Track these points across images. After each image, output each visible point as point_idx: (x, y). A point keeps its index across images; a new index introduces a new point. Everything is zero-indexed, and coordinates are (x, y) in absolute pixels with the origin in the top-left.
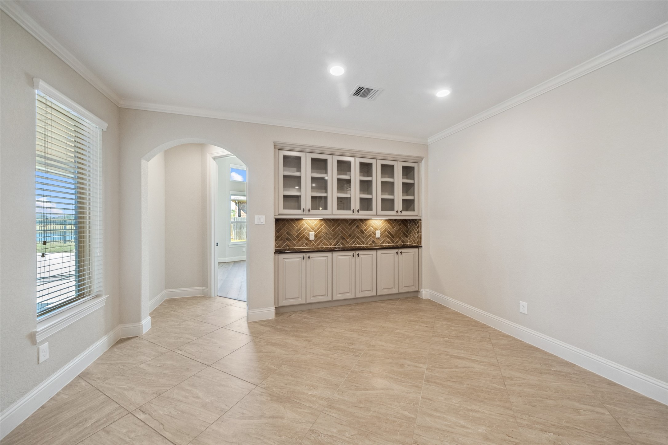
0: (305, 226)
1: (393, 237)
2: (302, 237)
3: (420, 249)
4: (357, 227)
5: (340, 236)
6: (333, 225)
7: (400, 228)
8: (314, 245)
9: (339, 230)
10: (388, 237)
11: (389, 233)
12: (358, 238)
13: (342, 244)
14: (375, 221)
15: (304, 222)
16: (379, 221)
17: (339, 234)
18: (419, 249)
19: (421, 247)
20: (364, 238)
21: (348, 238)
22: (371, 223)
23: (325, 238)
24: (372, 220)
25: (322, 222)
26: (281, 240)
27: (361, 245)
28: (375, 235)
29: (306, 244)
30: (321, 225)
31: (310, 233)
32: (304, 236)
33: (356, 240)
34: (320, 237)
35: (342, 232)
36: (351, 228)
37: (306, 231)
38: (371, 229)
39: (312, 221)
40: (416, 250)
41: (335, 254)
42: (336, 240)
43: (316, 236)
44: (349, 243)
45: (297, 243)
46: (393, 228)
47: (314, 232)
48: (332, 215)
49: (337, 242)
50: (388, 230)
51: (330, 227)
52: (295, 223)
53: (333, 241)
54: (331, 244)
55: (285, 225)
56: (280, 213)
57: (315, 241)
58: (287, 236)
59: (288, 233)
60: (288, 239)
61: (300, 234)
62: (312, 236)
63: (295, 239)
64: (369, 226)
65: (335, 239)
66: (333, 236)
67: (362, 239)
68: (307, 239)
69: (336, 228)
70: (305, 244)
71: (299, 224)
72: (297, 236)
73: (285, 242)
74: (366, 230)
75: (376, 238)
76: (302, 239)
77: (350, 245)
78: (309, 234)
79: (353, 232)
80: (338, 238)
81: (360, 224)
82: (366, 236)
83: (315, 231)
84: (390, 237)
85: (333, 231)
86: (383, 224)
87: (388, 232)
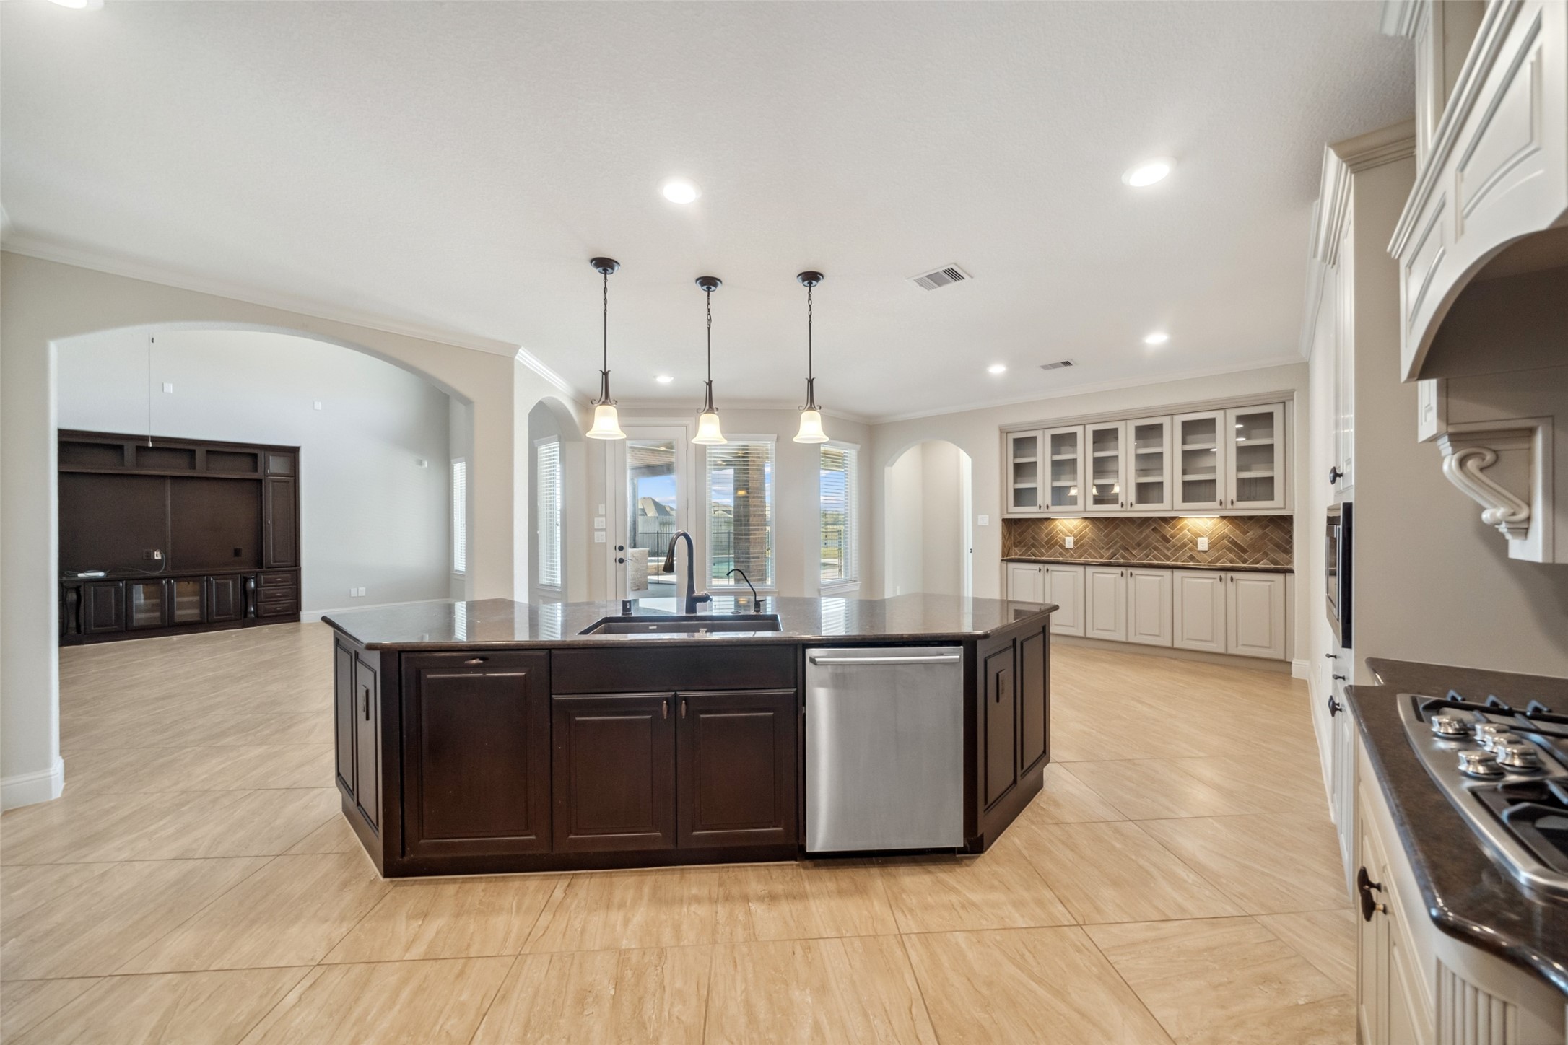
0: (1059, 528)
1: (1245, 551)
2: (1053, 542)
3: (1289, 576)
4: (1153, 530)
5: (1119, 545)
6: (1106, 527)
7: (1265, 534)
8: (1072, 556)
9: (1118, 535)
10: (1230, 550)
11: (1234, 543)
12: (1156, 548)
13: (1124, 557)
14: (1196, 520)
15: (1057, 522)
16: (1206, 519)
17: (1117, 542)
18: (1287, 577)
19: (1291, 571)
20: (1168, 549)
21: (1135, 549)
22: (1186, 524)
23: (1091, 547)
24: (1188, 519)
25: (1086, 523)
26: (1024, 546)
27: (1129, 560)
28: (1196, 544)
29: (1061, 554)
30: (1086, 527)
31: (1067, 538)
32: (1057, 543)
33: (1151, 552)
34: (1082, 545)
35: (1123, 539)
36: (1141, 532)
37: (1061, 535)
38: (1185, 535)
39: (1069, 521)
40: (1279, 578)
41: (1090, 570)
42: (1111, 551)
43: (1075, 543)
44: (1136, 557)
45: (1047, 551)
46: (1245, 533)
47: (1073, 538)
48: (1085, 511)
49: (1113, 555)
50: (1230, 538)
51: (1100, 529)
52: (1043, 524)
53: (1107, 551)
54: (1102, 557)
55: (1029, 527)
56: (1010, 511)
57: (1075, 550)
58: (1033, 541)
59: (1033, 538)
60: (1033, 546)
61: (1051, 539)
62: (1069, 542)
63: (1043, 546)
64: (1181, 529)
65: (1109, 549)
66: (1107, 544)
67: (1166, 551)
68: (1062, 547)
69: (1111, 533)
70: (1059, 554)
71: (1050, 526)
72: (1047, 542)
73: (1029, 549)
74: (1173, 537)
75: (1199, 551)
76: (1054, 546)
77: (1138, 560)
78: (1064, 540)
79: (1145, 538)
80: (1115, 547)
81: (1161, 526)
82: (1174, 546)
83: (1075, 536)
84: (1234, 551)
85: (1106, 536)
86: (1215, 525)
87: (1229, 542)
